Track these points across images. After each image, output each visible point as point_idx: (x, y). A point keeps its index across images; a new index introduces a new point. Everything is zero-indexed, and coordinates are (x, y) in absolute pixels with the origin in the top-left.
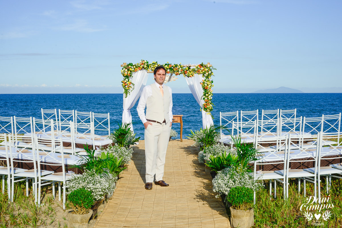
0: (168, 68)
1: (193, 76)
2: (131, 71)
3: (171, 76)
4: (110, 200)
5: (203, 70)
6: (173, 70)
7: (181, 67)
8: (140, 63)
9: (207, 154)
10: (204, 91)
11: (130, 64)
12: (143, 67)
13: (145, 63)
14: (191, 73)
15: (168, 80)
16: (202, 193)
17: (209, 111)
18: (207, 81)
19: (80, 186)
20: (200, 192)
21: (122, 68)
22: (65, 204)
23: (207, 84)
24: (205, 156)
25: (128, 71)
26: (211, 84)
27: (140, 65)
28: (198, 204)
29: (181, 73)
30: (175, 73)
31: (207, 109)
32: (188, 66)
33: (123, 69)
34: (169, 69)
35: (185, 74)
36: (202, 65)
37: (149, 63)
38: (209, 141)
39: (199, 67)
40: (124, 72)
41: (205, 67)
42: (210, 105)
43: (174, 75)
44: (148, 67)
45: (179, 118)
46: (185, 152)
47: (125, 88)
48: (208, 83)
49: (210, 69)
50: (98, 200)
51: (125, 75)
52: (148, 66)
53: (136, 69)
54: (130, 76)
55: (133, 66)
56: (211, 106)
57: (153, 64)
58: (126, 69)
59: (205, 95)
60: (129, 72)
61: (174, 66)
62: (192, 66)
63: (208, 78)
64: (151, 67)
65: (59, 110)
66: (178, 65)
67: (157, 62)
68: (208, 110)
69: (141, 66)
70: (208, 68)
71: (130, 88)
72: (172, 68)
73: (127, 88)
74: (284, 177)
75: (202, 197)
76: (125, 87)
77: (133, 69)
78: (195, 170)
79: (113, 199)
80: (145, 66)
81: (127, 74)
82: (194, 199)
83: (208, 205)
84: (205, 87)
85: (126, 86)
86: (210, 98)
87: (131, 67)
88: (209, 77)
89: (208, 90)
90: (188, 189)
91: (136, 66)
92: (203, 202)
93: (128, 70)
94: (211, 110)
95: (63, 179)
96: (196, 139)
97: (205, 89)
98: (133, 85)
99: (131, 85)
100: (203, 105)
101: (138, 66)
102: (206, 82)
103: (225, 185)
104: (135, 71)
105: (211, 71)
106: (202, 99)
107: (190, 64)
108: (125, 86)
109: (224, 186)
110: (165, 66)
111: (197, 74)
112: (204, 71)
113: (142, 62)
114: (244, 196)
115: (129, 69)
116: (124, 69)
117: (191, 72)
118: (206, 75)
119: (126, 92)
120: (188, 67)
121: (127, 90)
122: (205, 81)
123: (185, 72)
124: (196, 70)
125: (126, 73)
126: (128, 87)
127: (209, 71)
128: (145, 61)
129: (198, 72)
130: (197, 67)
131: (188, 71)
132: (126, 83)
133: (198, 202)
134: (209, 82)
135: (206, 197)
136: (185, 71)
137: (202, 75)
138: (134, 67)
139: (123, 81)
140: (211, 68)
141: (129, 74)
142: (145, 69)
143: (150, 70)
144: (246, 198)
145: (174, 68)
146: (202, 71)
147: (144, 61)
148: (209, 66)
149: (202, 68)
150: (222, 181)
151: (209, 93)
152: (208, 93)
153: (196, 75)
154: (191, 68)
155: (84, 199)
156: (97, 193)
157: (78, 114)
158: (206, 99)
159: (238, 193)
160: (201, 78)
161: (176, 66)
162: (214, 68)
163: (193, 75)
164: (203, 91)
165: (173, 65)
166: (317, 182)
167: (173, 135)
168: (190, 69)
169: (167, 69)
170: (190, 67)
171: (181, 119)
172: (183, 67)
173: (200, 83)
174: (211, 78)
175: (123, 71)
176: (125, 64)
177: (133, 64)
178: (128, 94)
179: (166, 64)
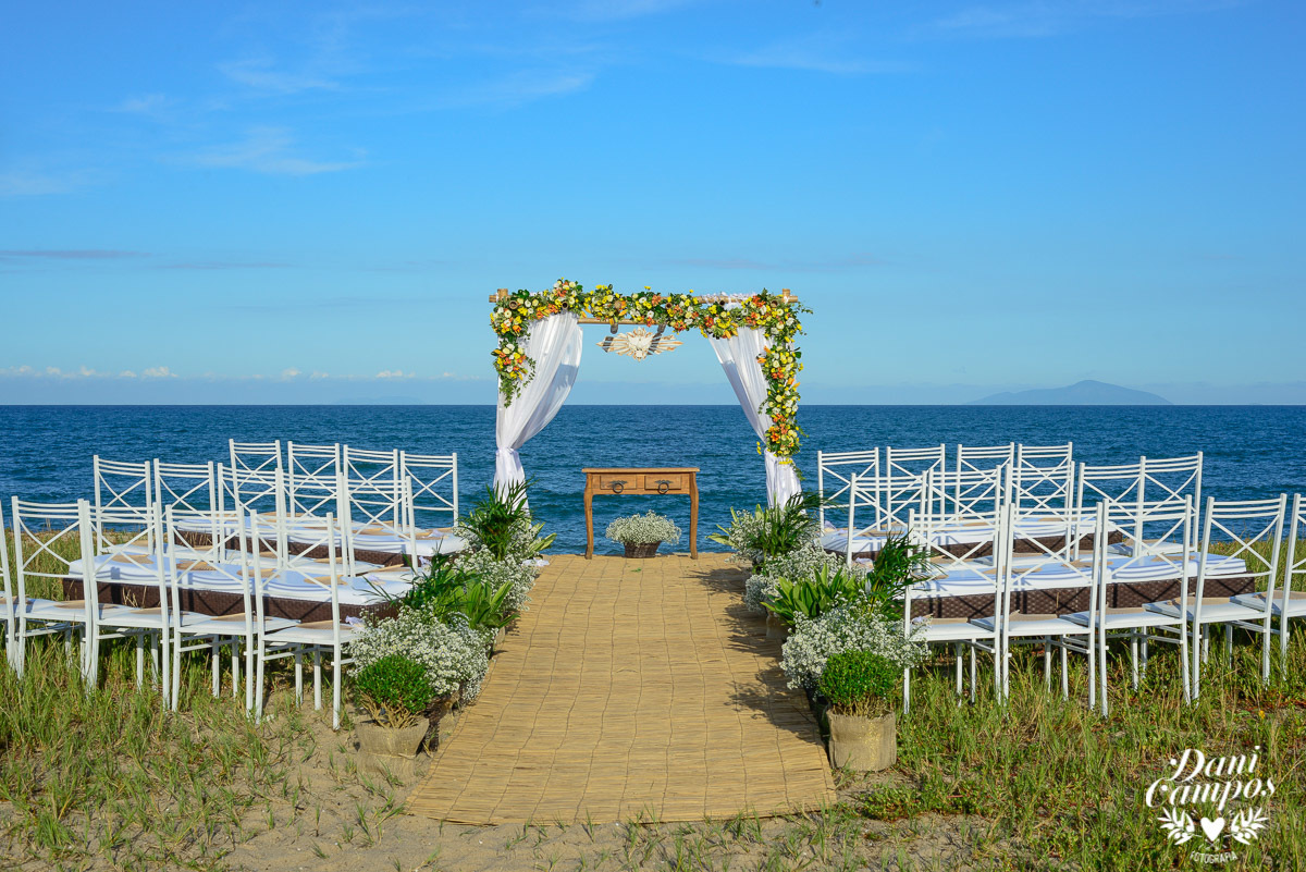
0: (650, 307)
1: (732, 334)
2: (523, 317)
3: (658, 334)
4: (468, 708)
5: (769, 314)
6: (666, 313)
7: (692, 304)
8: (554, 291)
9: (771, 577)
10: (770, 383)
11: (520, 293)
12: (565, 305)
13: (570, 291)
14: (728, 324)
15: (648, 346)
16: (750, 690)
17: (786, 453)
18: (779, 352)
19: (392, 651)
20: (745, 688)
21: (494, 305)
22: (339, 714)
23: (780, 362)
24: (766, 585)
25: (514, 316)
26: (794, 360)
27: (555, 297)
28: (736, 716)
29: (692, 325)
30: (673, 323)
31: (780, 445)
32: (716, 299)
33: (496, 310)
34: (652, 309)
35: (705, 327)
36: (762, 298)
37: (585, 291)
38: (780, 544)
39: (753, 305)
40: (501, 318)
41: (773, 305)
42: (791, 432)
43: (669, 330)
44: (582, 303)
45: (687, 477)
46: (702, 586)
47: (503, 374)
48: (783, 358)
49: (790, 310)
50: (442, 696)
51: (503, 332)
52: (581, 300)
53: (541, 309)
54: (522, 332)
55: (531, 300)
56: (795, 435)
57: (599, 294)
58: (508, 311)
59: (772, 398)
60: (518, 320)
61: (669, 299)
62: (730, 299)
63: (785, 341)
64: (590, 303)
65: (290, 444)
66: (684, 297)
67: (610, 287)
68: (783, 449)
69: (558, 302)
70: (783, 309)
71: (520, 373)
72: (663, 306)
73: (512, 375)
74: (996, 635)
75: (749, 700)
76: (503, 370)
77: (531, 311)
78: (733, 633)
79: (478, 705)
80: (572, 301)
81: (511, 327)
82: (726, 704)
83: (765, 720)
84: (773, 371)
85: (510, 369)
86: (788, 411)
87: (524, 305)
88: (787, 338)
89: (782, 381)
90: (711, 683)
91: (539, 300)
92: (751, 712)
93: (515, 313)
94: (793, 450)
95: (332, 638)
96: (740, 539)
97: (774, 378)
98: (532, 363)
99: (525, 365)
100: (767, 432)
101: (549, 301)
102: (777, 356)
103: (815, 648)
104: (537, 317)
105: (794, 317)
106: (764, 411)
107: (724, 294)
108: (505, 366)
109: (811, 651)
110: (638, 299)
111: (748, 329)
112: (769, 319)
113: (561, 286)
114: (866, 675)
115: (516, 310)
116: (501, 310)
117: (725, 322)
118: (777, 332)
119: (509, 387)
120: (716, 303)
121: (512, 380)
122: (773, 353)
123: (706, 322)
124: (743, 313)
125: (507, 323)
126: (515, 372)
127: (786, 317)
128: (573, 285)
129: (751, 323)
130: (747, 305)
131: (716, 320)
132: (508, 356)
133: (735, 713)
134: (787, 354)
135: (763, 699)
136: (707, 316)
137: (763, 331)
138: (536, 303)
139: (498, 352)
140: (794, 307)
141: (515, 328)
142: (569, 309)
143: (586, 313)
144: (872, 682)
145: (669, 306)
146: (764, 319)
147: (567, 282)
148: (786, 300)
149: (765, 309)
150: (806, 637)
151: (788, 393)
152: (782, 393)
153: (742, 331)
154: (726, 307)
155: (406, 684)
156: (440, 672)
157: (355, 457)
158: (776, 410)
159: (850, 668)
160: (760, 341)
161: (676, 299)
162: (806, 306)
163: (734, 332)
164: (766, 385)
165: (665, 295)
166: (1097, 651)
167: (667, 535)
168: (722, 310)
169: (647, 309)
170: (722, 303)
171: (691, 480)
172: (699, 304)
173: (757, 358)
174: (793, 343)
175: (496, 315)
176: (504, 294)
177: (532, 295)
178: (514, 396)
179: (641, 295)
